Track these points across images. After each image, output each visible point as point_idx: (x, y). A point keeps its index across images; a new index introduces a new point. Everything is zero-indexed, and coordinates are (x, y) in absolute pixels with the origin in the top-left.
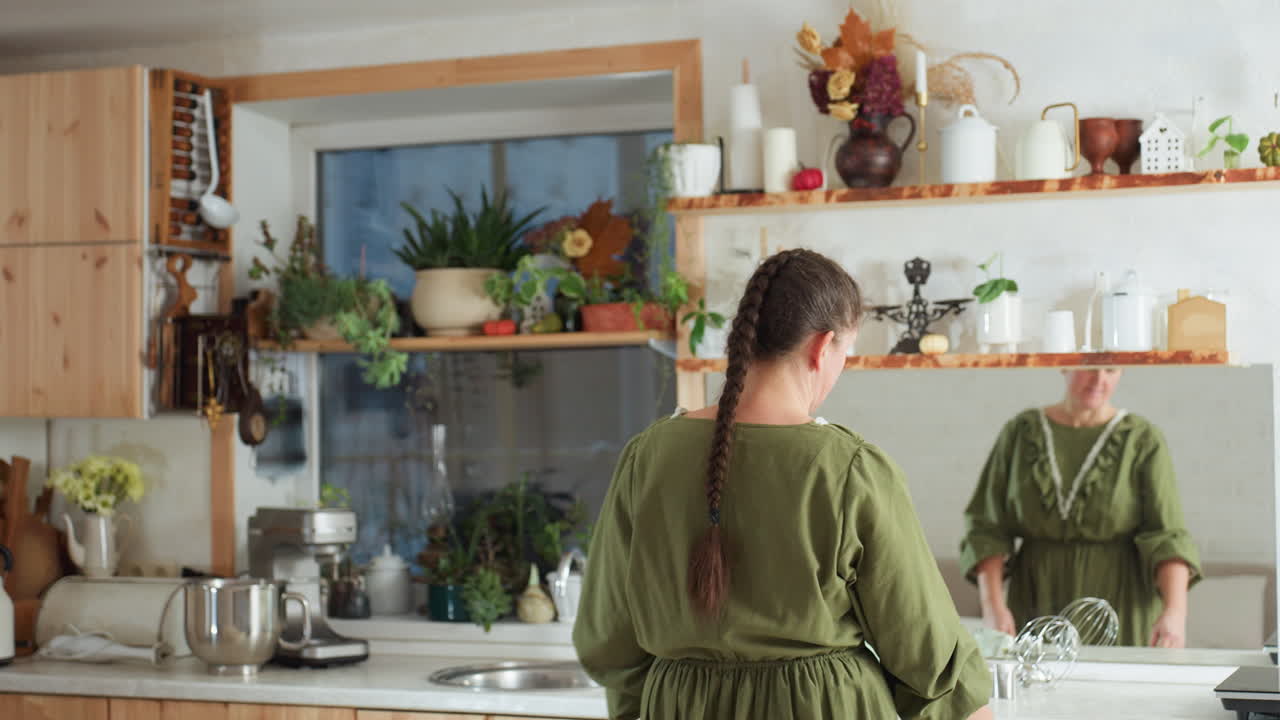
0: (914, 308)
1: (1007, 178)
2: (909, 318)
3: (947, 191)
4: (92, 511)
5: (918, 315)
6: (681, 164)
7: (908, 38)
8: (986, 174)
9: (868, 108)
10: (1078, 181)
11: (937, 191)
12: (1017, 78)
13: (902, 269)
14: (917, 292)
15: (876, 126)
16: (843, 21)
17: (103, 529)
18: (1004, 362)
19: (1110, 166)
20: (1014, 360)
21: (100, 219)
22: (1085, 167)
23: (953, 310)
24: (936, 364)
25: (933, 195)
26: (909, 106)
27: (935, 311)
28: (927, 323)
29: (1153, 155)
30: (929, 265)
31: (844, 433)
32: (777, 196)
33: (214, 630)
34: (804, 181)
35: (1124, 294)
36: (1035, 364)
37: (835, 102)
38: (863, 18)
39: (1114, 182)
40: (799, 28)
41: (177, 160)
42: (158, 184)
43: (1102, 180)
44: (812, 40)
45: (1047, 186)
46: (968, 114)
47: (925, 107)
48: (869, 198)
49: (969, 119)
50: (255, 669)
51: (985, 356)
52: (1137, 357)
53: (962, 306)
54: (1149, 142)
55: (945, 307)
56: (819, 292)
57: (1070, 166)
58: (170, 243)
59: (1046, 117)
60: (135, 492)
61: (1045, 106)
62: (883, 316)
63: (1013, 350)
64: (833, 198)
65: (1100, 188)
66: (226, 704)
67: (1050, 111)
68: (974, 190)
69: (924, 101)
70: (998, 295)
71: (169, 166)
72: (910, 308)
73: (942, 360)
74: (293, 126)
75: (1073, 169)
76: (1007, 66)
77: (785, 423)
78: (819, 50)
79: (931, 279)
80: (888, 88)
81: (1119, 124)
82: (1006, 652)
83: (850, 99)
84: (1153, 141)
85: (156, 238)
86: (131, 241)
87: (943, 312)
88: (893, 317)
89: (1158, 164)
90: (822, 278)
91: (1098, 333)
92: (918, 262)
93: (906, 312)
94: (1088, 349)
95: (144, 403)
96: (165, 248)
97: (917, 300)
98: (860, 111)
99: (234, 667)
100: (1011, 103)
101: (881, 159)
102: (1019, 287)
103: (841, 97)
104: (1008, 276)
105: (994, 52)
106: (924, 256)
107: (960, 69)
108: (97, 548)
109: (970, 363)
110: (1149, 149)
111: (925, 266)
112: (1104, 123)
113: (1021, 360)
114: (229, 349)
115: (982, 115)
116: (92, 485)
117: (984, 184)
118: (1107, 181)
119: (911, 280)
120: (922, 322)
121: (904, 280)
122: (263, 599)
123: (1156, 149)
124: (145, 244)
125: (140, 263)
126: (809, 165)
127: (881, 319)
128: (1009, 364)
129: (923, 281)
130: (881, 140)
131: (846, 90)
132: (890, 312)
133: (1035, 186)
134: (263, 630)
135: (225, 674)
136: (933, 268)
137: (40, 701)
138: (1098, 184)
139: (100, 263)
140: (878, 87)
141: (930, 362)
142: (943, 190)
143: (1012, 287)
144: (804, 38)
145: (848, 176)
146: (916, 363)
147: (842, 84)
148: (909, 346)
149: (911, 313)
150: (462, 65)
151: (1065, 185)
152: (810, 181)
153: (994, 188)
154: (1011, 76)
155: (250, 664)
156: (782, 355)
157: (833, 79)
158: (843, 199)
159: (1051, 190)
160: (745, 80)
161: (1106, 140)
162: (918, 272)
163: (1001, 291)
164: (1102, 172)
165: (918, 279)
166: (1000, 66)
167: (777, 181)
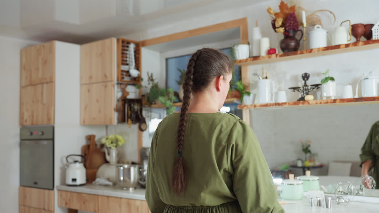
0: (305, 88)
1: (330, 45)
2: (303, 91)
3: (311, 51)
4: (110, 148)
5: (306, 90)
6: (237, 50)
7: (300, 8)
8: (324, 44)
9: (287, 29)
10: (351, 44)
11: (308, 51)
12: (334, 16)
13: (301, 76)
14: (305, 83)
15: (291, 34)
16: (279, 4)
17: (114, 153)
18: (329, 102)
19: (363, 39)
20: (332, 101)
21: (106, 76)
22: (354, 40)
23: (317, 87)
24: (309, 103)
25: (307, 52)
26: (300, 28)
27: (311, 89)
28: (309, 92)
29: (376, 34)
30: (309, 75)
31: (232, 116)
32: (263, 57)
33: (122, 178)
34: (271, 52)
35: (367, 79)
36: (339, 102)
37: (278, 28)
38: (285, 3)
39: (363, 43)
40: (267, 8)
41: (123, 60)
42: (118, 67)
43: (359, 43)
44: (270, 11)
45: (341, 47)
46: (318, 27)
47: (306, 27)
48: (288, 55)
49: (318, 29)
50: (133, 189)
51: (324, 100)
52: (372, 98)
53: (319, 86)
54: (375, 30)
55: (314, 87)
56: (214, 62)
57: (349, 39)
58: (121, 81)
59: (342, 25)
60: (120, 144)
61: (341, 22)
62: (295, 90)
63: (333, 98)
64: (278, 56)
65: (358, 46)
66: (121, 198)
67: (343, 24)
68: (319, 49)
69: (305, 25)
70: (327, 82)
71: (120, 62)
72: (303, 88)
73: (310, 102)
74: (161, 53)
75: (350, 40)
76: (331, 13)
77: (209, 112)
78: (273, 14)
79: (310, 79)
80: (292, 22)
81: (365, 26)
82: (339, 191)
83: (281, 26)
84: (376, 30)
85: (118, 80)
86: (111, 81)
87: (313, 88)
88: (298, 91)
89: (378, 37)
90: (214, 56)
91: (360, 92)
92: (306, 74)
93: (302, 89)
94: (356, 97)
95: (115, 121)
96: (120, 82)
97: (306, 85)
98: (285, 29)
99: (128, 188)
100: (333, 24)
101: (293, 44)
102: (335, 79)
103: (279, 26)
104: (331, 76)
105: (327, 9)
106: (307, 72)
107: (317, 16)
108: (113, 157)
109: (319, 103)
110: (375, 32)
111: (308, 75)
112: (360, 25)
113: (335, 101)
114: (136, 107)
115: (322, 28)
116: (110, 141)
117: (322, 48)
118: (361, 43)
119: (304, 79)
120: (307, 92)
121: (301, 79)
122: (134, 171)
123: (378, 32)
124: (116, 81)
125: (114, 86)
126: (273, 47)
127: (294, 91)
128: (331, 103)
129: (307, 79)
130: (293, 38)
131: (280, 23)
132: (297, 89)
133: (338, 47)
134: (134, 178)
135: (126, 190)
136: (310, 76)
137: (85, 195)
138: (358, 44)
139: (106, 86)
140: (289, 22)
141: (307, 103)
142: (310, 51)
143: (332, 79)
144: (269, 11)
145: (283, 49)
146: (303, 103)
147: (279, 22)
148: (302, 99)
149: (304, 89)
150: (191, 32)
151: (347, 46)
152: (272, 52)
153: (325, 49)
154: (333, 16)
155: (132, 187)
156: (204, 88)
157: (276, 21)
158: (281, 56)
159: (343, 48)
160: (257, 26)
161: (360, 30)
162: (306, 77)
163: (328, 80)
164: (359, 41)
165: (306, 79)
166: (328, 13)
167: (263, 53)
